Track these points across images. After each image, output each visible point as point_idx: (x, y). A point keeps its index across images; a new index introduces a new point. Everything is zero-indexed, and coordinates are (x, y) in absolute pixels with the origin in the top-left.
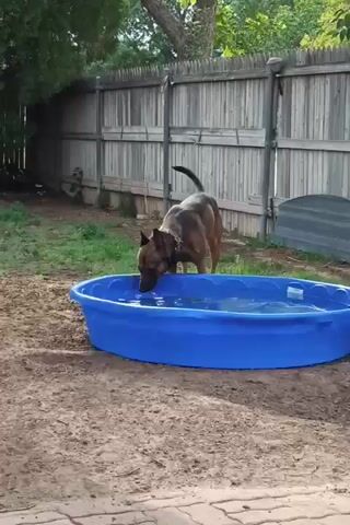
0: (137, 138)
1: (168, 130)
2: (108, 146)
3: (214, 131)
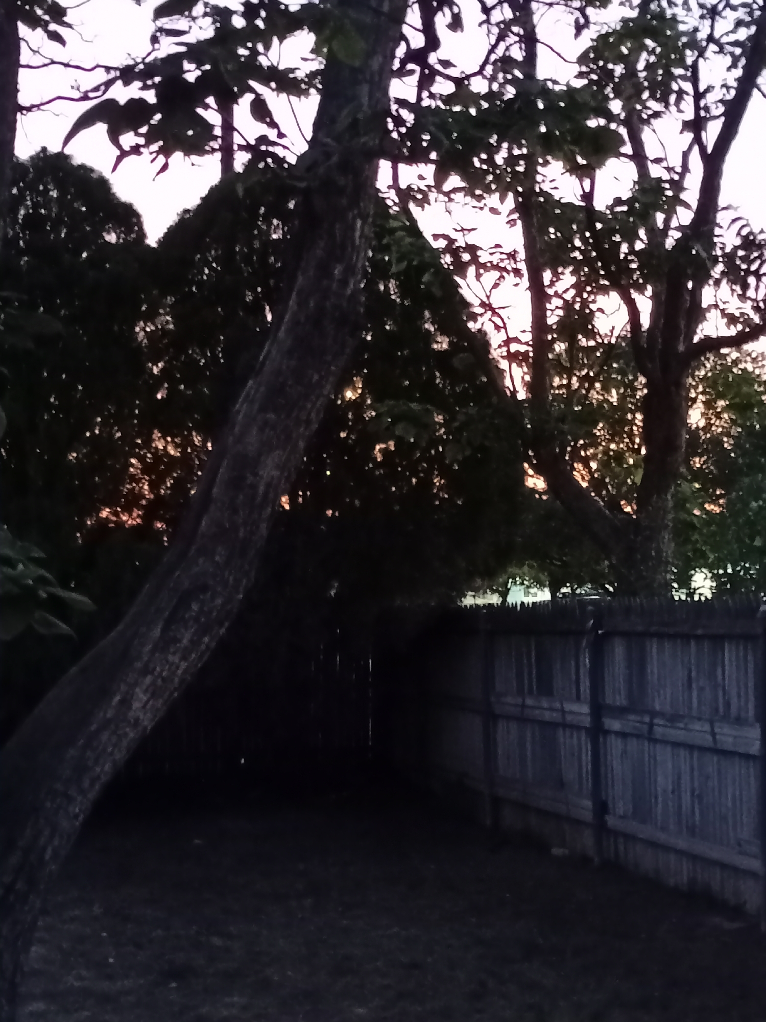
0: (548, 716)
1: (598, 709)
2: (501, 726)
3: (673, 719)
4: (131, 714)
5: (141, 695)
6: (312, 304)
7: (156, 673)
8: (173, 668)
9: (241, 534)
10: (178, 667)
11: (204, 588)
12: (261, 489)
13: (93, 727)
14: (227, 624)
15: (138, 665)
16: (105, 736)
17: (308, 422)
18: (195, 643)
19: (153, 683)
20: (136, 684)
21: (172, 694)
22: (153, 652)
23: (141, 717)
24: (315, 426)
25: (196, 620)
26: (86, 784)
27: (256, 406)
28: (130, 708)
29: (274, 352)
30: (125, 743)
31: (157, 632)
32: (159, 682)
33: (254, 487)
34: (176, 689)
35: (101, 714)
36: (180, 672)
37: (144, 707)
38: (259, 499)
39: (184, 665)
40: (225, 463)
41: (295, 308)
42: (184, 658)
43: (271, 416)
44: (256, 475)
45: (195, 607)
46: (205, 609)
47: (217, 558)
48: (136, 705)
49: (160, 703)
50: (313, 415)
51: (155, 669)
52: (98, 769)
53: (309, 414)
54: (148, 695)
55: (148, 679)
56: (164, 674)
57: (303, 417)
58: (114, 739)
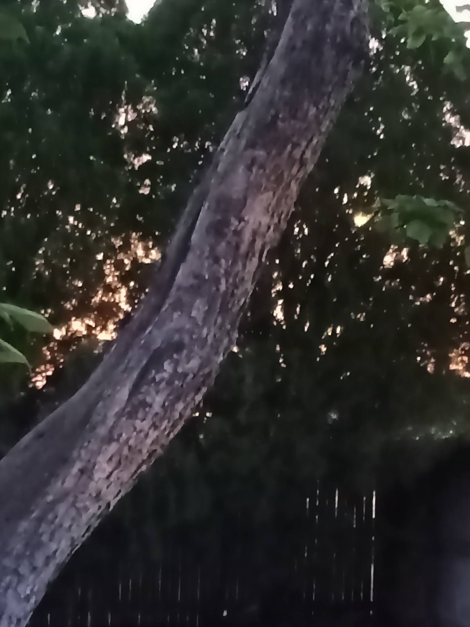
4: (92, 487)
5: (105, 465)
6: (309, 27)
7: (121, 440)
8: (142, 435)
9: (223, 287)
10: (147, 435)
11: (179, 347)
12: (247, 236)
13: (50, 498)
14: (204, 390)
15: (102, 431)
16: (61, 509)
17: (303, 163)
18: (167, 408)
19: (119, 452)
20: (99, 453)
21: (139, 467)
22: (119, 416)
23: (104, 490)
24: (310, 168)
25: (170, 382)
26: (39, 561)
27: (243, 142)
28: (91, 478)
29: (265, 83)
30: (85, 518)
31: (124, 393)
32: (126, 451)
33: (238, 233)
34: (144, 462)
35: (59, 484)
36: (149, 441)
37: (108, 477)
38: (243, 248)
39: (153, 435)
40: (206, 205)
41: (291, 31)
42: (155, 426)
43: (260, 153)
44: (241, 220)
45: (168, 366)
46: (180, 370)
47: (194, 314)
48: (99, 475)
49: (125, 476)
50: (308, 154)
51: (120, 435)
52: (54, 546)
53: (304, 153)
54: (113, 464)
55: (113, 448)
56: (131, 442)
57: (297, 154)
58: (73, 512)
